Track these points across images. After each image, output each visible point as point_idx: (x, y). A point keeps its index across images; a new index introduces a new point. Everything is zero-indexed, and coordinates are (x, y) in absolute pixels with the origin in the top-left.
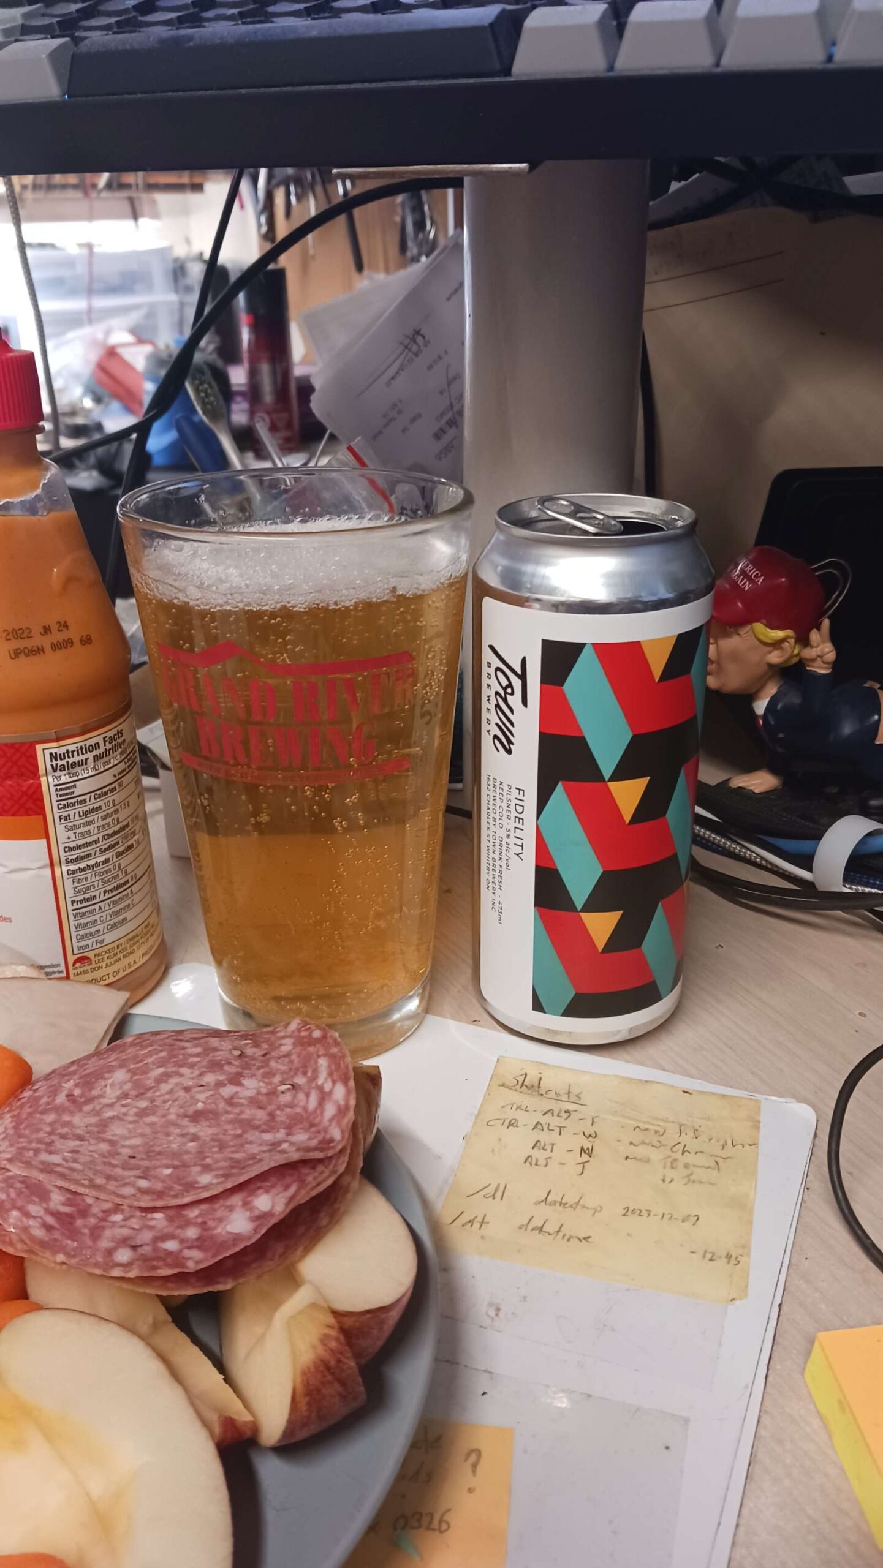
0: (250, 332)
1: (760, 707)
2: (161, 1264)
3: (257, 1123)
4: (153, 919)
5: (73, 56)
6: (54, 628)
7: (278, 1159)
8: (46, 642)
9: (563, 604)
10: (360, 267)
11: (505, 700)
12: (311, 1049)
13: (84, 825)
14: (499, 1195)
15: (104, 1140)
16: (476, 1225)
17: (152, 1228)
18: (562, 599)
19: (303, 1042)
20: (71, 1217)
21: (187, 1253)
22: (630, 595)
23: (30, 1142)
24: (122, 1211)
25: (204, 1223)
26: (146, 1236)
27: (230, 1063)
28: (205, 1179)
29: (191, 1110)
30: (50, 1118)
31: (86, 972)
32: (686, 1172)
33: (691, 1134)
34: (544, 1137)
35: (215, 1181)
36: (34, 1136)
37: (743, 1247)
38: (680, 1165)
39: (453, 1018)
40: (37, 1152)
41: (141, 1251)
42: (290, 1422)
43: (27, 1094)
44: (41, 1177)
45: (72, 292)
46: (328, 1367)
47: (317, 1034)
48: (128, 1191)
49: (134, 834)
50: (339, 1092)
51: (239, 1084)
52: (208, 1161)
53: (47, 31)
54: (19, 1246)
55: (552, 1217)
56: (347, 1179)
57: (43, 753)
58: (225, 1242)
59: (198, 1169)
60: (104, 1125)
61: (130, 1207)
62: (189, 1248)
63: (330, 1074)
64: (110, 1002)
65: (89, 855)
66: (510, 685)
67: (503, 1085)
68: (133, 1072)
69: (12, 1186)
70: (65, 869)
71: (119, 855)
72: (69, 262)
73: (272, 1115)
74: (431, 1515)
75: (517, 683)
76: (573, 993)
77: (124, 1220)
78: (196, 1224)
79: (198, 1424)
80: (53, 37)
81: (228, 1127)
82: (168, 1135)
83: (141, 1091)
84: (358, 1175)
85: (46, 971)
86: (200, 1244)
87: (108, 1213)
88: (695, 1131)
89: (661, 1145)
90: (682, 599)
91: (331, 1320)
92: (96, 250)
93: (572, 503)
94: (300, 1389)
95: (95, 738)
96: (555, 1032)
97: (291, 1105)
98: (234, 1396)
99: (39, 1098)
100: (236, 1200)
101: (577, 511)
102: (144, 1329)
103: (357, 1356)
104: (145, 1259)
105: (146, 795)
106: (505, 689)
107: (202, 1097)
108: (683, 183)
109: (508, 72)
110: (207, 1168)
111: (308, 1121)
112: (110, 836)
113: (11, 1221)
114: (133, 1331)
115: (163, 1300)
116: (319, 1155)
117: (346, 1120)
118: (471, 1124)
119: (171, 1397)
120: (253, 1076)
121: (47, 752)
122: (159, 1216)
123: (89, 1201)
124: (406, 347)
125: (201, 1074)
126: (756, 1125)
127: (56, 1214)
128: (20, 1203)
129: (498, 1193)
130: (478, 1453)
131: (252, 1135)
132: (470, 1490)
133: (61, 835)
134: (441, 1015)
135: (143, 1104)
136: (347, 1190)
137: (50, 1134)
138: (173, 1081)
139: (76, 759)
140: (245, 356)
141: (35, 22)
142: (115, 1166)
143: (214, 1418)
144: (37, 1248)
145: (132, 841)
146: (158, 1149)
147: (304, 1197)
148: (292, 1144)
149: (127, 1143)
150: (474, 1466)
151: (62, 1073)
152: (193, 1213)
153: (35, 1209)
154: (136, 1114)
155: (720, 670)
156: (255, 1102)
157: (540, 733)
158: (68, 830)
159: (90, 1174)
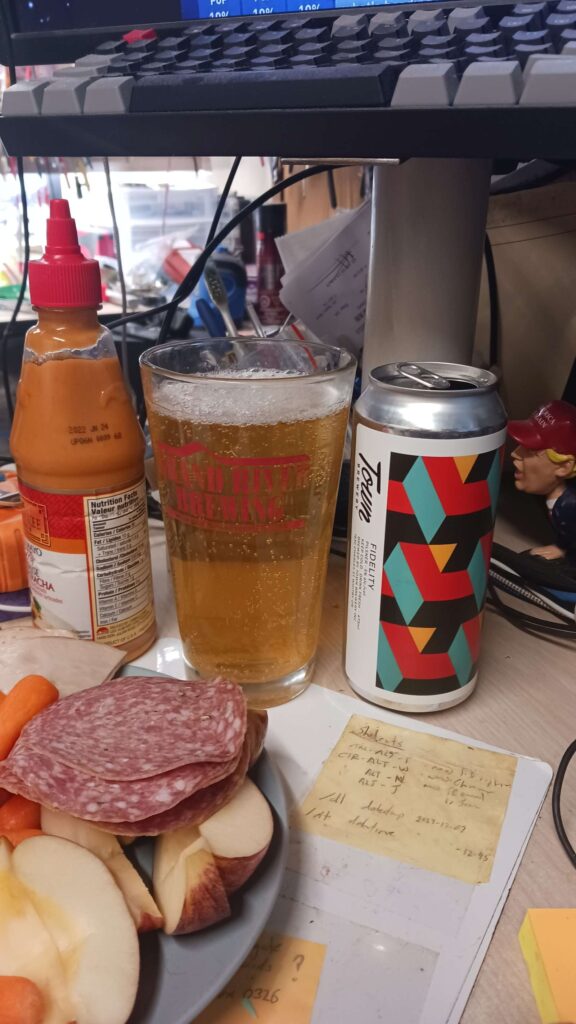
0: (262, 244)
1: (551, 503)
2: (114, 815)
3: (185, 737)
4: (148, 609)
5: (133, 89)
6: (99, 428)
7: (193, 760)
8: (94, 436)
9: (407, 431)
10: (334, 205)
11: (367, 488)
12: (225, 696)
13: (109, 547)
14: (340, 800)
15: (92, 738)
16: (323, 817)
17: (111, 793)
18: (407, 428)
19: (221, 691)
20: (64, 781)
21: (130, 810)
22: (451, 428)
23: (48, 735)
24: (95, 781)
25: (142, 793)
26: (107, 798)
27: (175, 700)
28: (147, 767)
29: (146, 725)
30: (63, 722)
31: (104, 637)
32: (461, 798)
33: (469, 775)
34: (374, 767)
35: (153, 769)
36: (52, 732)
37: (492, 850)
38: (459, 793)
39: (328, 687)
40: (51, 741)
41: (103, 806)
42: (181, 919)
43: (53, 707)
44: (50, 755)
45: (154, 215)
46: (207, 889)
47: (230, 687)
48: (100, 769)
49: (140, 555)
50: (237, 723)
51: (178, 712)
52: (150, 756)
53: (123, 71)
54: (32, 795)
55: (371, 818)
56: (236, 778)
57: (87, 502)
58: (153, 806)
59: (144, 760)
60: (93, 729)
61: (100, 779)
62: (133, 807)
63: (233, 712)
64: (115, 657)
65: (111, 566)
66: (370, 479)
67: (353, 732)
68: (117, 700)
69: (31, 759)
70: (96, 573)
71: (129, 567)
72: (154, 196)
73: (194, 733)
74: (268, 992)
75: (375, 478)
76: (401, 678)
77: (96, 786)
78: (137, 794)
79: (128, 916)
80: (124, 75)
81: (166, 737)
82: (130, 738)
83: (120, 711)
84: (244, 776)
85: (80, 635)
86: (137, 806)
87: (86, 781)
88: (472, 773)
89: (448, 779)
90: (483, 432)
91: (212, 860)
92: (171, 188)
93: (419, 368)
94: (189, 900)
95: (119, 495)
96: (390, 702)
97: (207, 729)
98: (153, 902)
99: (59, 710)
100: (164, 781)
101: (423, 373)
102: (106, 855)
103: (227, 885)
104: (105, 811)
105: (151, 532)
106: (367, 481)
107: (154, 718)
108: (526, 164)
109: (388, 102)
110: (149, 761)
111: (216, 739)
112: (124, 555)
113: (29, 779)
114: (98, 856)
115: (119, 839)
116: (218, 760)
117: (237, 742)
118: (328, 754)
119: (113, 896)
120: (187, 708)
121: (90, 502)
122: (116, 786)
123: (76, 773)
124: (341, 263)
125: (157, 705)
126: (512, 774)
127: (56, 779)
128: (35, 770)
129: (339, 799)
130: (302, 957)
131: (181, 744)
132: (294, 980)
133: (95, 552)
134: (321, 684)
135: (119, 719)
136: (236, 784)
137: (61, 731)
138: (140, 707)
139: (107, 507)
140: (258, 259)
141: (117, 65)
142: (94, 754)
143: (138, 913)
144: (42, 797)
145: (138, 559)
146: (122, 746)
147: (205, 784)
148: (203, 752)
149: (105, 741)
150: (299, 966)
151: (75, 697)
152: (137, 787)
153: (43, 774)
154: (114, 725)
155: (524, 479)
156: (186, 725)
157: (388, 512)
158: (100, 549)
159: (79, 757)
